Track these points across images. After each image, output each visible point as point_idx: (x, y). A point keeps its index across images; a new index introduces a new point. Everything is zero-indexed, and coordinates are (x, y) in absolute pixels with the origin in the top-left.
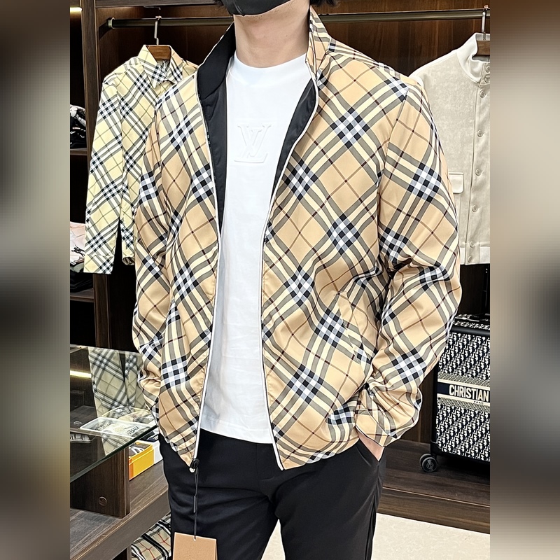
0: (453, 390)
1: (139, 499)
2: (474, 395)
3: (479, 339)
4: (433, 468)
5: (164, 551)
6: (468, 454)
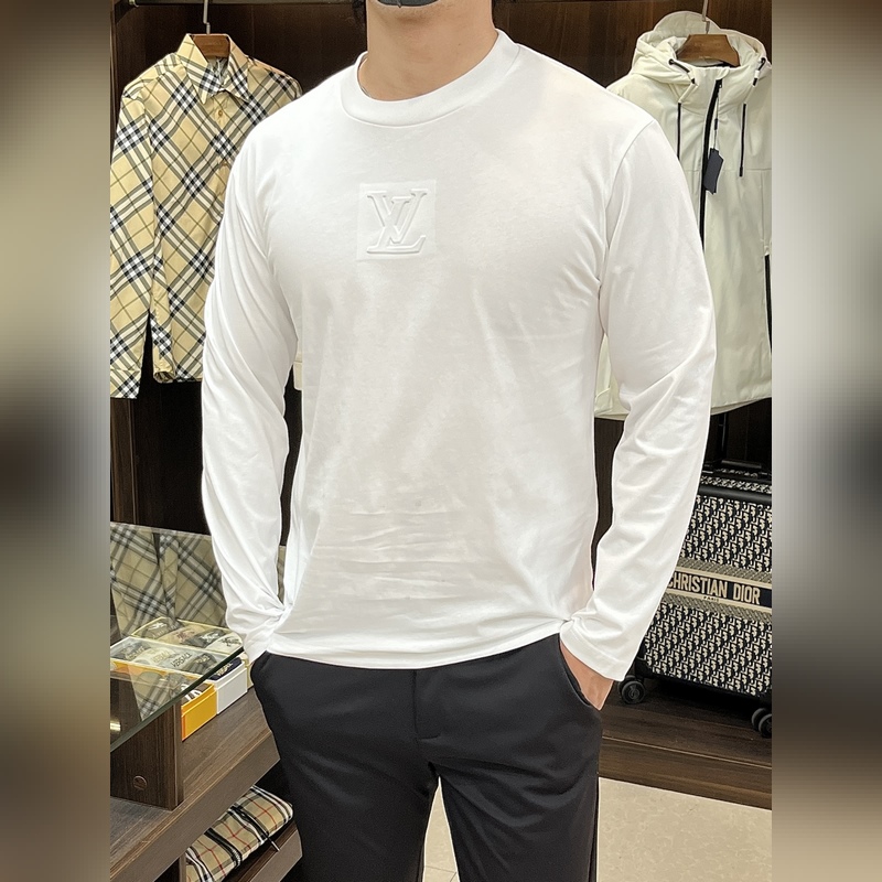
1: (197, 775)
2: (703, 586)
3: (714, 502)
4: (639, 698)
5: (234, 851)
6: (693, 677)
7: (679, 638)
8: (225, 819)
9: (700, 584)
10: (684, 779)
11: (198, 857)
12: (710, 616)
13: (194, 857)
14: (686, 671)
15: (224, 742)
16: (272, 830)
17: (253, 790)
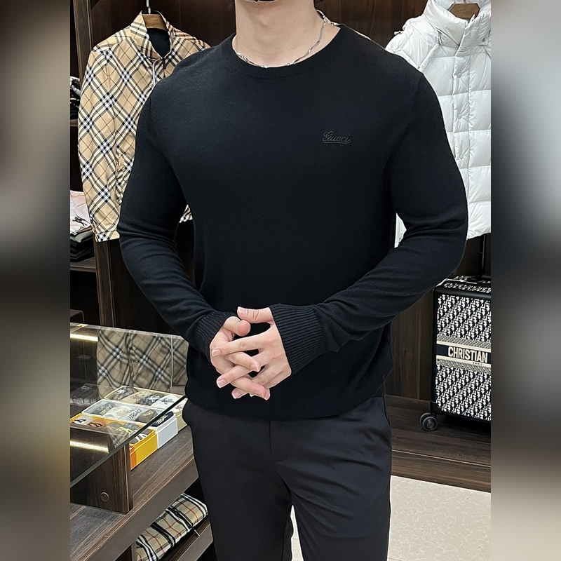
0: (452, 352)
2: (472, 356)
3: (477, 302)
4: (434, 427)
5: (170, 537)
6: (467, 414)
7: (457, 389)
8: (164, 516)
9: (470, 354)
10: (462, 479)
11: (147, 542)
12: (477, 375)
13: (144, 542)
14: (463, 410)
15: (161, 467)
16: (195, 522)
17: (183, 497)
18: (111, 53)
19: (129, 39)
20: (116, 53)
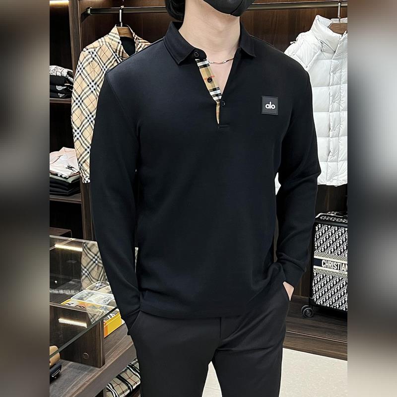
0: (324, 264)
1: (112, 352)
2: (339, 267)
3: (343, 230)
4: (311, 315)
5: (129, 385)
6: (334, 306)
7: (328, 289)
8: (126, 370)
9: (337, 266)
10: (331, 351)
11: (113, 388)
12: (342, 280)
14: (331, 303)
18: (95, 53)
19: (107, 44)
20: (99, 53)
